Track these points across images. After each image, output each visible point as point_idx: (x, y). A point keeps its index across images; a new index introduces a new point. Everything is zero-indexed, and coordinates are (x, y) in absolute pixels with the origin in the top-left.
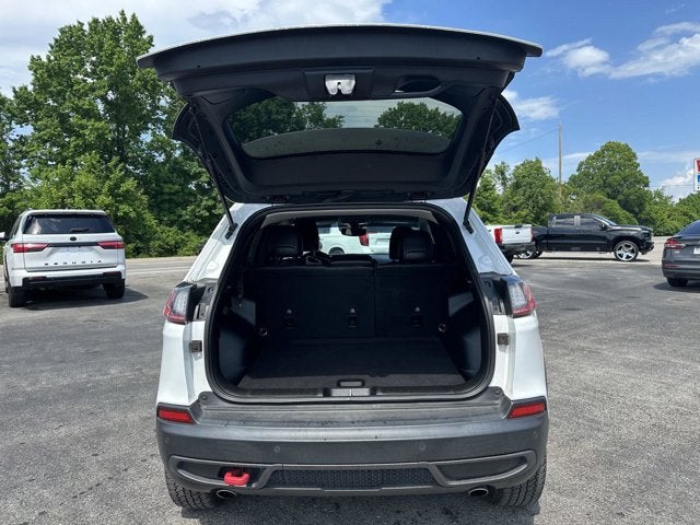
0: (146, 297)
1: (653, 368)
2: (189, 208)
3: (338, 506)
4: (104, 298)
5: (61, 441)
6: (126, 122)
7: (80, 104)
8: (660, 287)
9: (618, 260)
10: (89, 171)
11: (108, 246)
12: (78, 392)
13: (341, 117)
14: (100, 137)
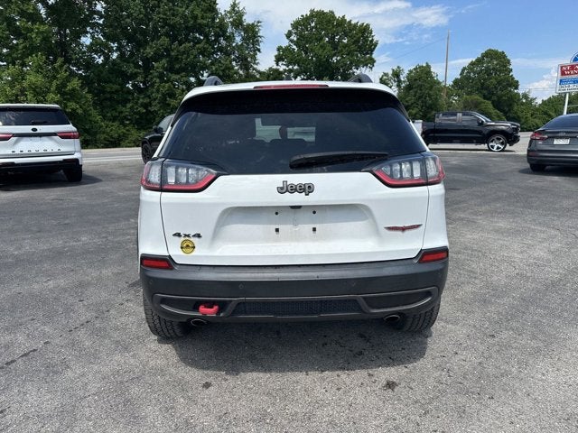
0: (101, 181)
1: (517, 233)
2: (129, 105)
3: (278, 333)
4: (65, 181)
5: (51, 291)
6: (67, 27)
7: (24, 8)
8: (524, 171)
9: (490, 150)
10: (37, 72)
11: (65, 136)
12: (57, 255)
13: (259, 22)
14: (46, 39)
